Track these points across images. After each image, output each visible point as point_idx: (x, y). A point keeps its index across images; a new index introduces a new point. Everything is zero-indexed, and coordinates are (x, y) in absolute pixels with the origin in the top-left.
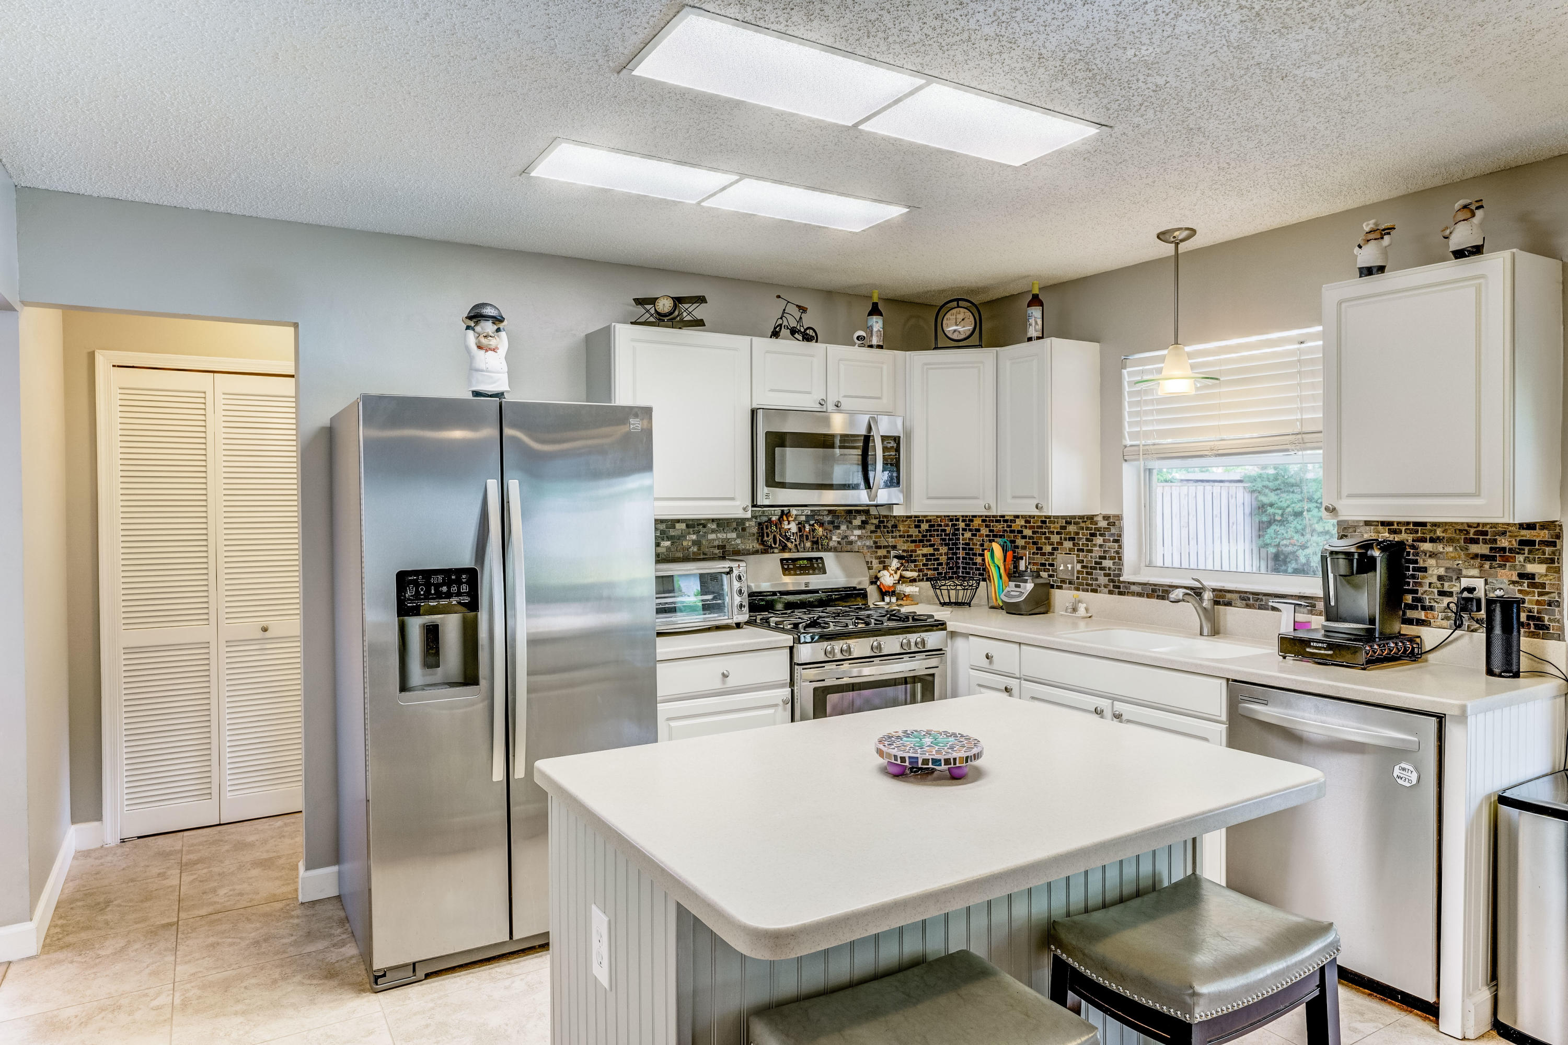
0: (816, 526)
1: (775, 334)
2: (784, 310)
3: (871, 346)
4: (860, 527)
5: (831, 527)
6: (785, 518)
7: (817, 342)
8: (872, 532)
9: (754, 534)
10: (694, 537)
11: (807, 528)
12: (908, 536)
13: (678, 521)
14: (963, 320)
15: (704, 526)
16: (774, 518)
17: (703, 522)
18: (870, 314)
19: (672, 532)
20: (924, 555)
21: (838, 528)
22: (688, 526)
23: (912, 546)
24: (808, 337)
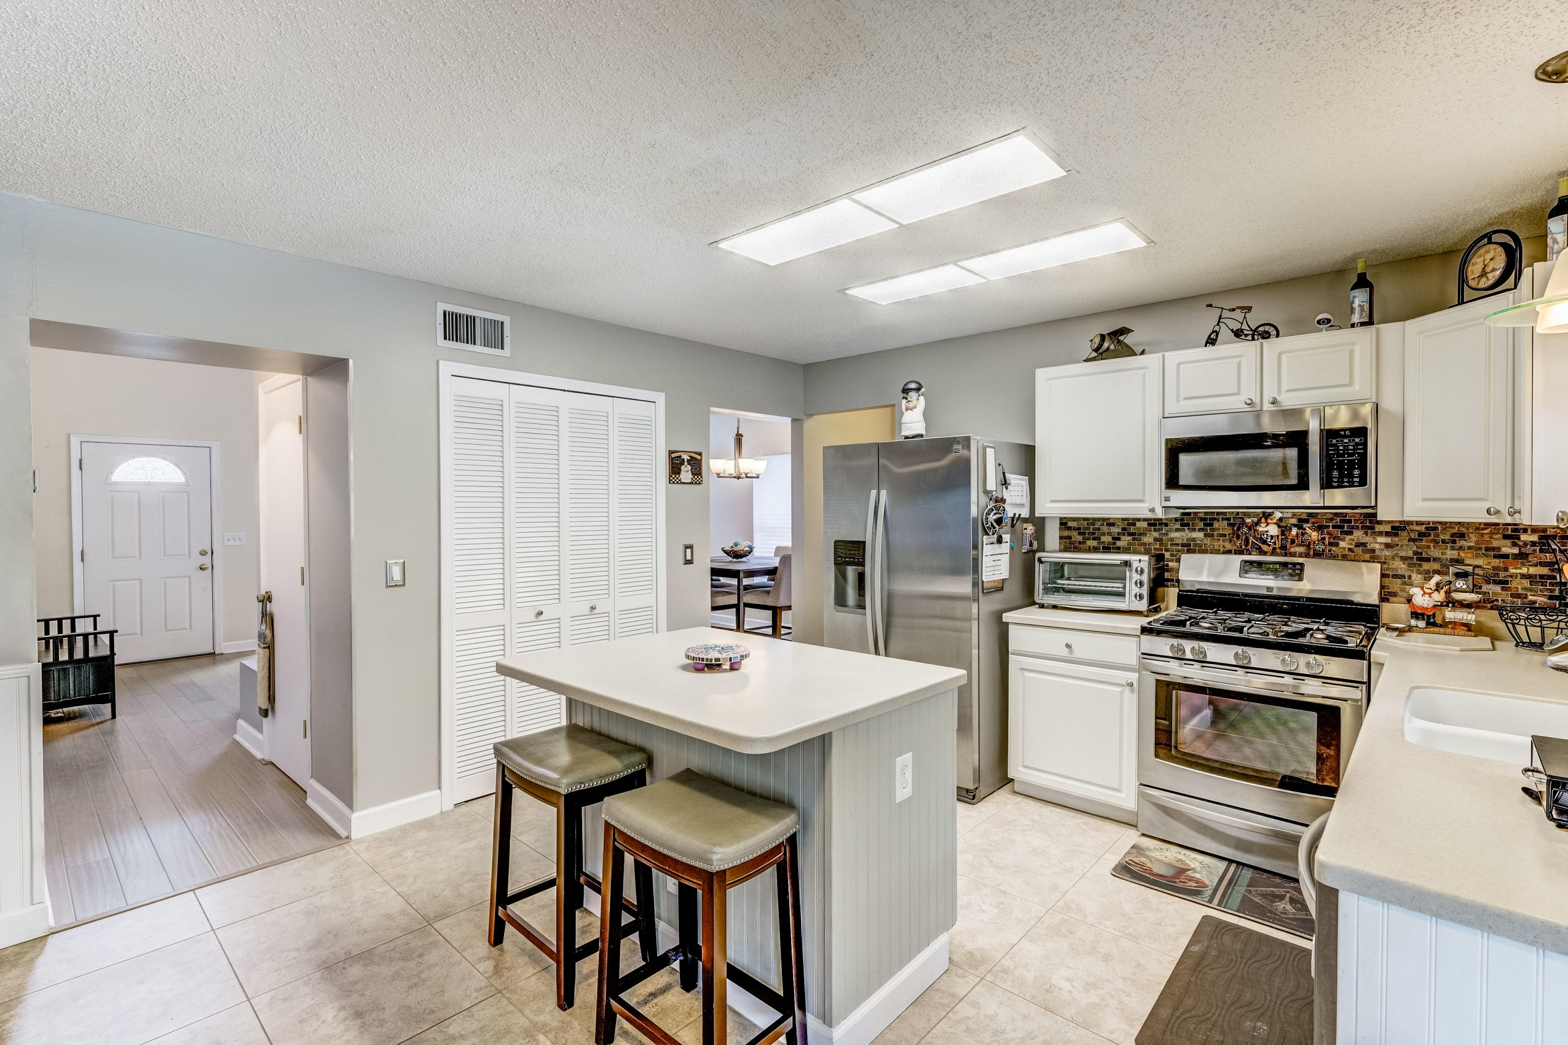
0: (1308, 531)
1: (1211, 341)
2: (1221, 316)
3: (1353, 326)
4: (1387, 534)
5: (1337, 532)
6: (1263, 520)
7: (1278, 336)
8: (1411, 540)
9: (1225, 535)
10: (1156, 534)
11: (1294, 531)
12: (1487, 549)
13: (1139, 520)
14: (1491, 260)
15: (1166, 525)
16: (1248, 520)
17: (1164, 521)
18: (1354, 287)
19: (1132, 529)
20: (1523, 576)
21: (1351, 533)
22: (1149, 525)
23: (1497, 562)
24: (1262, 333)
